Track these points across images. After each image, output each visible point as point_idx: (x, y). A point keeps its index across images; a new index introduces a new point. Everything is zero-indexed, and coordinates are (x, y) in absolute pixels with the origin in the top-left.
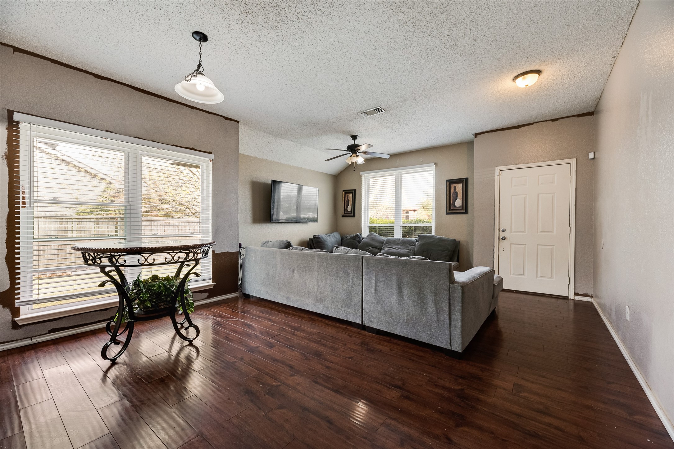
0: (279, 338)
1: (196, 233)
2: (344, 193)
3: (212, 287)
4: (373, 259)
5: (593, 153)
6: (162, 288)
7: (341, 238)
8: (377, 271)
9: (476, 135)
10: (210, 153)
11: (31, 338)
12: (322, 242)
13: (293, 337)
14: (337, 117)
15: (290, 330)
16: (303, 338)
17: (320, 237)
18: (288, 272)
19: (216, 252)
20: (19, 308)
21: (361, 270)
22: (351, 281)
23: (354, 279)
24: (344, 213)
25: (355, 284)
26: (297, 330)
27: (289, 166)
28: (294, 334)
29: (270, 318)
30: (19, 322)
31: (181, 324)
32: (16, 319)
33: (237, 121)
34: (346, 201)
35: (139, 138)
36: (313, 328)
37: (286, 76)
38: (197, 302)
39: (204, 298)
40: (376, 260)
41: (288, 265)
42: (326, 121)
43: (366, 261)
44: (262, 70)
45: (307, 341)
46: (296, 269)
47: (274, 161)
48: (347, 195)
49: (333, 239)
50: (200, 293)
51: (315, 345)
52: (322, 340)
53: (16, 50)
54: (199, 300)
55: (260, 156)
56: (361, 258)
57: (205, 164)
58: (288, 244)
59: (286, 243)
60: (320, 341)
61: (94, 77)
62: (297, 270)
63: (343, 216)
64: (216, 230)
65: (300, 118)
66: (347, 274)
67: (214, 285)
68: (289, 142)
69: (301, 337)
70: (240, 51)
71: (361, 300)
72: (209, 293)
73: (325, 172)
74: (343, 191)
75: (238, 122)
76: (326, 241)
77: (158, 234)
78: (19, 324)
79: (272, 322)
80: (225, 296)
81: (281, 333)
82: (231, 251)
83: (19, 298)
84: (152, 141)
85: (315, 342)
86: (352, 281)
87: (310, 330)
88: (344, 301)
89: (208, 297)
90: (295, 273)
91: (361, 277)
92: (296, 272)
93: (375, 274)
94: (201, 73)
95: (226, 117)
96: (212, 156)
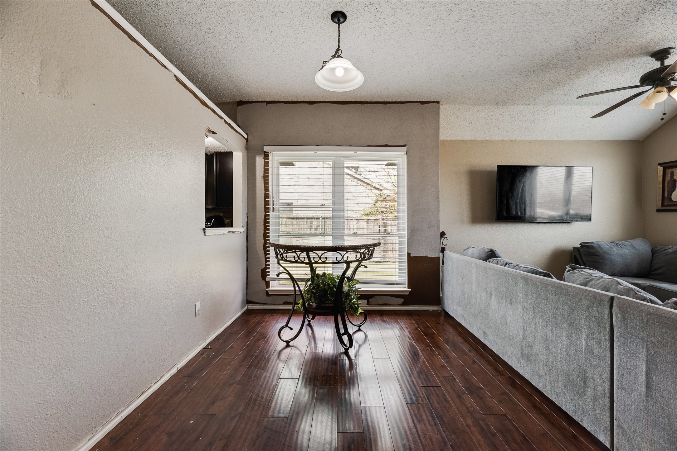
0: (433, 392)
1: (392, 233)
2: (661, 168)
3: (408, 293)
4: (641, 311)
6: (326, 286)
7: (652, 250)
8: (652, 342)
10: (404, 146)
11: (275, 304)
13: (454, 402)
14: (594, 29)
15: (460, 387)
16: (469, 411)
17: (595, 245)
18: (484, 295)
19: (412, 255)
20: (269, 282)
21: (608, 328)
22: (584, 343)
23: (591, 343)
24: (663, 205)
25: (593, 353)
26: (471, 392)
27: (530, 142)
28: (459, 397)
29: (451, 355)
30: (270, 292)
31: (358, 326)
32: (267, 289)
33: (436, 101)
34: (668, 183)
35: (339, 146)
36: (500, 402)
37: (457, 6)
38: (391, 306)
39: (398, 304)
40: (650, 314)
41: (484, 285)
42: (572, 48)
43: (621, 309)
44: (421, 17)
45: (470, 421)
46: (494, 293)
47: (504, 140)
48: (669, 172)
49: (626, 251)
50: (394, 298)
51: (479, 437)
52: (499, 435)
53: (268, 102)
54: (393, 305)
55: (481, 137)
56: (607, 300)
57: (400, 159)
58: (490, 254)
59: (488, 252)
60: (494, 435)
61: (308, 104)
62: (495, 296)
63: (658, 211)
64: (412, 230)
65: (518, 63)
66: (574, 325)
67: (410, 292)
68: (522, 107)
69: (467, 408)
70: (381, 8)
71: (608, 395)
72: (404, 300)
73: (609, 139)
74: (660, 164)
75: (438, 102)
76: (608, 254)
77: (357, 233)
78: (269, 293)
79: (447, 362)
80: (423, 307)
81: (443, 385)
82: (430, 255)
83: (269, 275)
84: (349, 146)
85: (483, 430)
86: (587, 344)
87: (492, 401)
88: (571, 379)
89: (403, 304)
90: (492, 299)
91: (608, 343)
92: (493, 297)
93: (648, 349)
94: (339, 56)
95: (421, 101)
96: (405, 148)
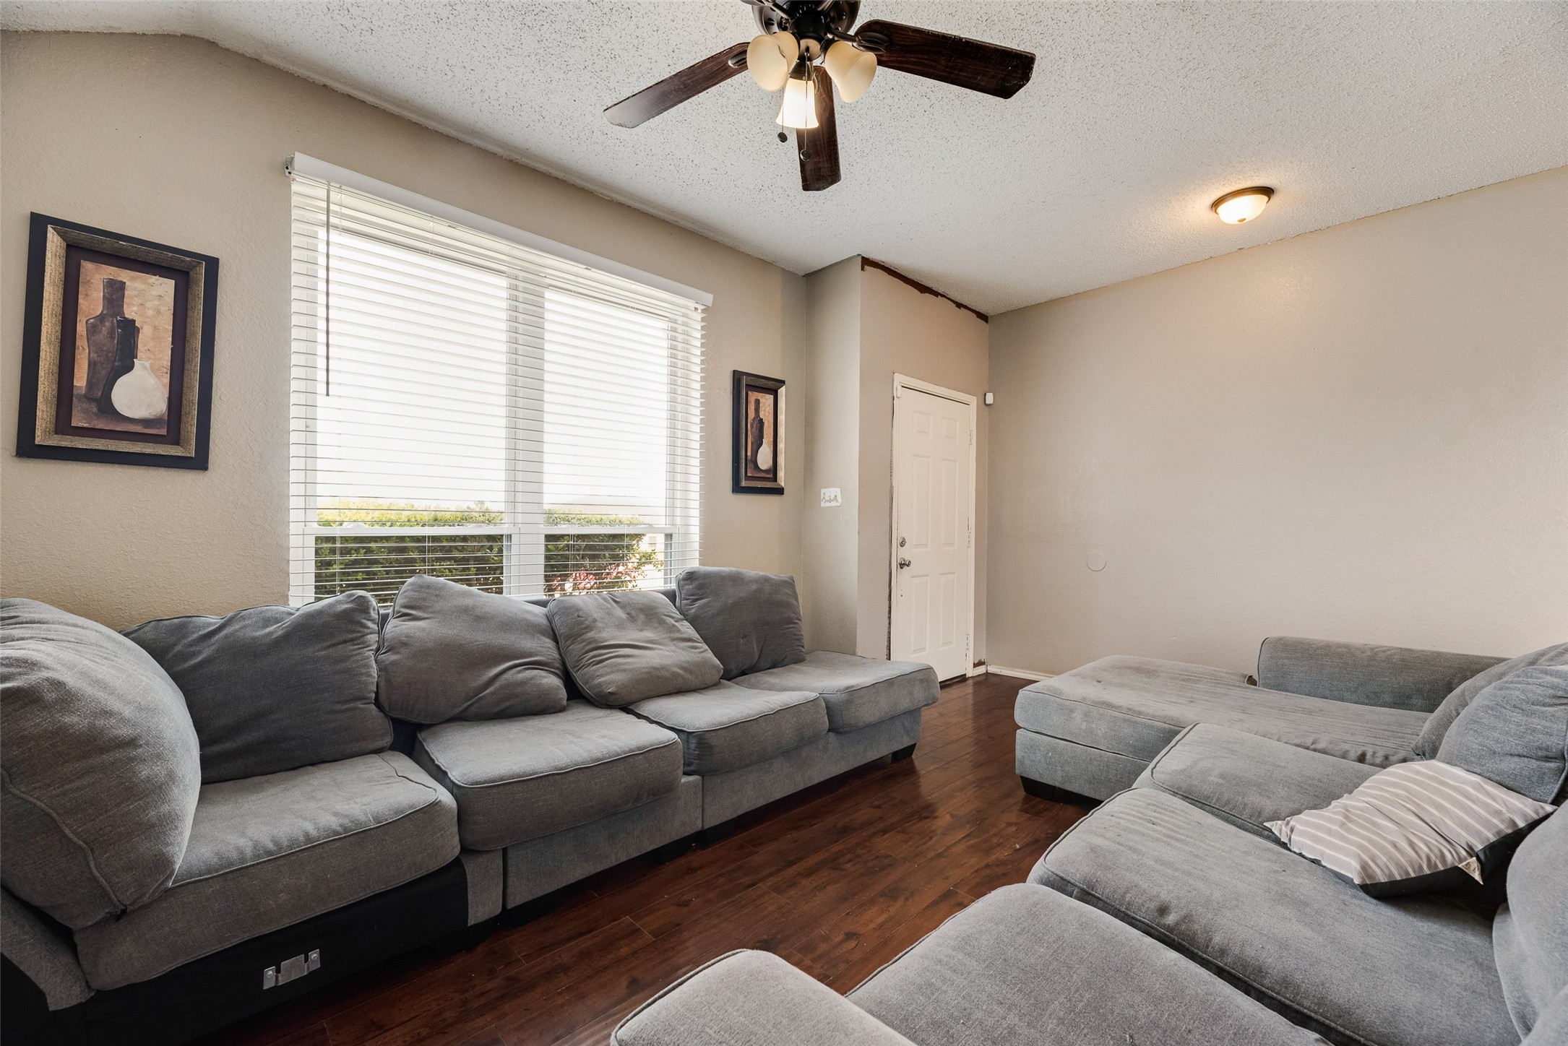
5: (988, 402)
9: (866, 262)
12: (124, 732)
